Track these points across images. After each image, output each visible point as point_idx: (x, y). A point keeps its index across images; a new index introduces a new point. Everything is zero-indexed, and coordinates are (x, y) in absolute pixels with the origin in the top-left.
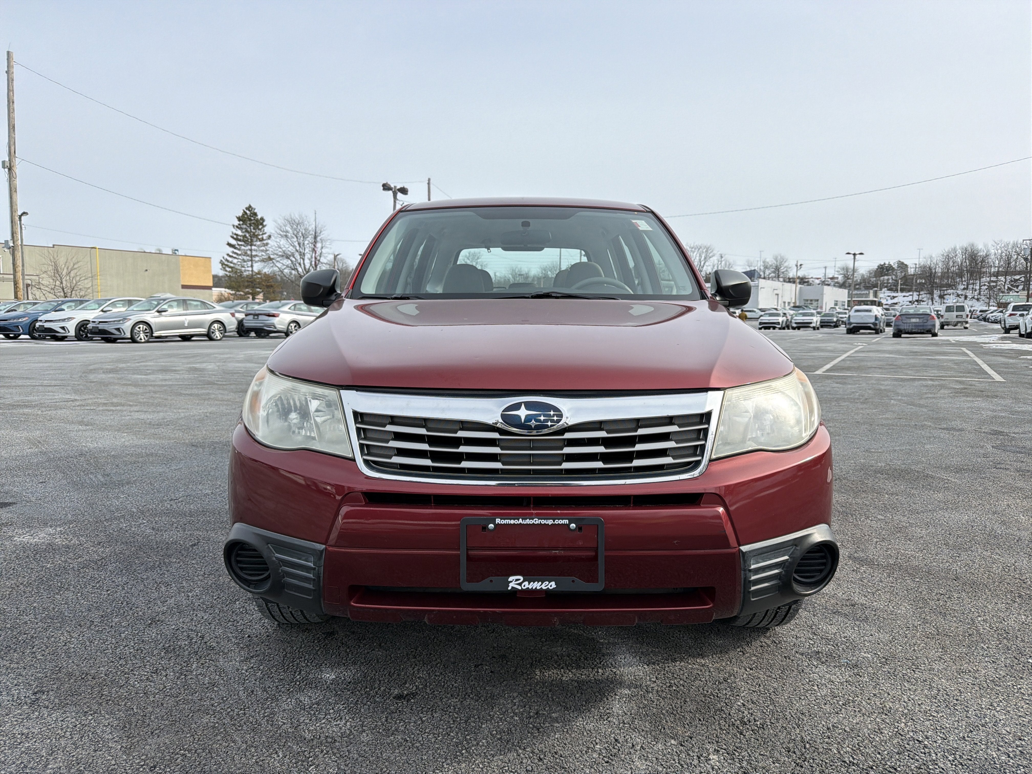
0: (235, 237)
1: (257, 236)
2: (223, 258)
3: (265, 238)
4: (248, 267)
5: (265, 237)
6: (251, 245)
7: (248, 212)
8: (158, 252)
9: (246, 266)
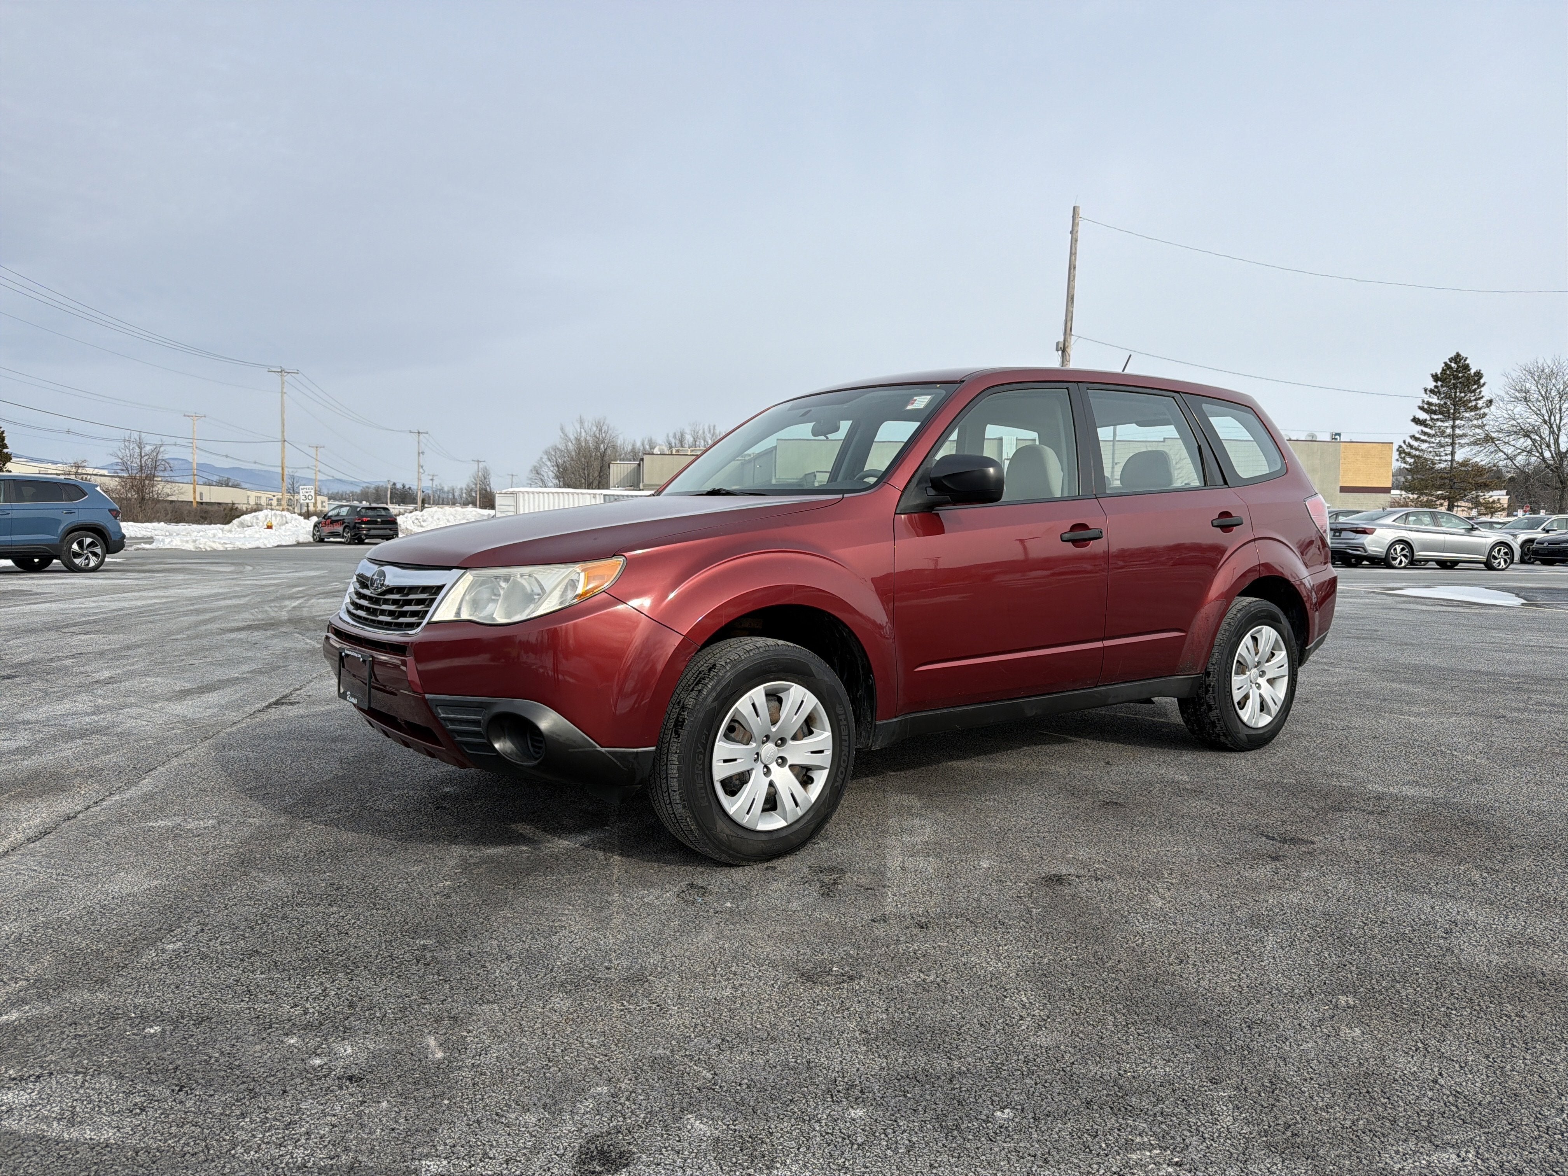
0: (1426, 406)
1: (1465, 403)
2: (1404, 442)
3: (1479, 406)
4: (1446, 455)
5: (1480, 403)
6: (1454, 420)
7: (1453, 365)
8: (1310, 439)
9: (1442, 454)
